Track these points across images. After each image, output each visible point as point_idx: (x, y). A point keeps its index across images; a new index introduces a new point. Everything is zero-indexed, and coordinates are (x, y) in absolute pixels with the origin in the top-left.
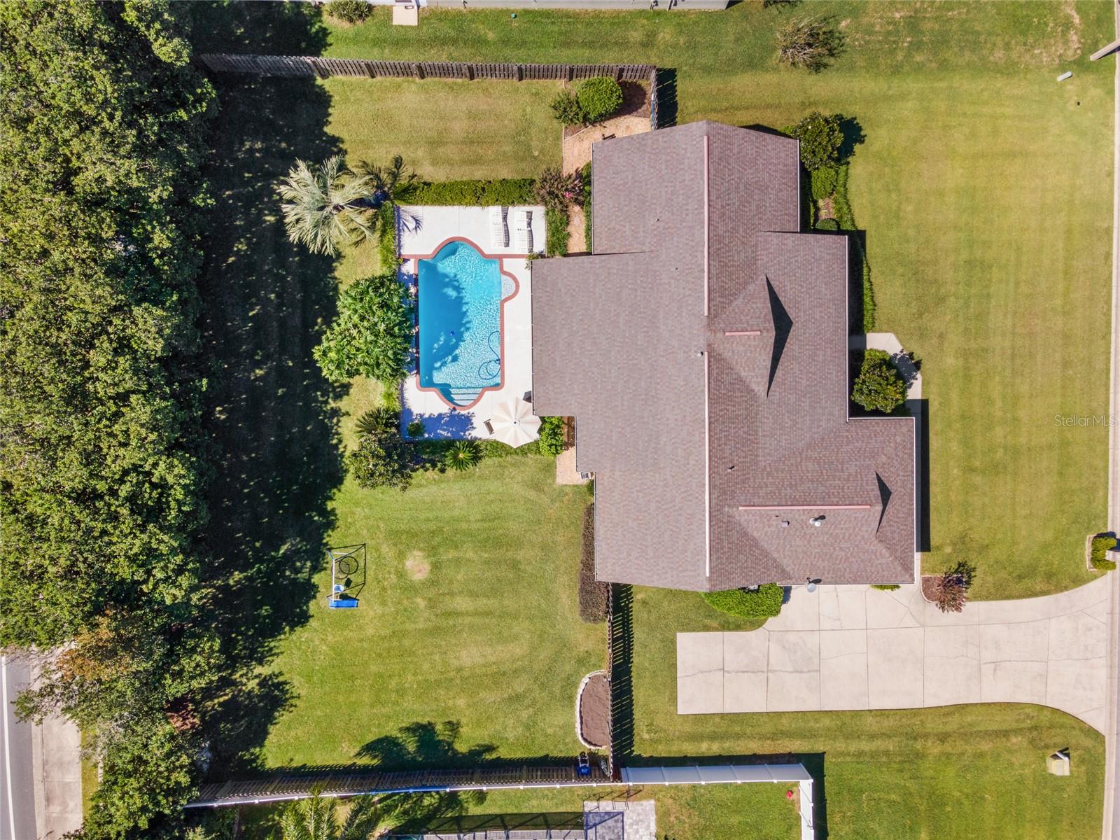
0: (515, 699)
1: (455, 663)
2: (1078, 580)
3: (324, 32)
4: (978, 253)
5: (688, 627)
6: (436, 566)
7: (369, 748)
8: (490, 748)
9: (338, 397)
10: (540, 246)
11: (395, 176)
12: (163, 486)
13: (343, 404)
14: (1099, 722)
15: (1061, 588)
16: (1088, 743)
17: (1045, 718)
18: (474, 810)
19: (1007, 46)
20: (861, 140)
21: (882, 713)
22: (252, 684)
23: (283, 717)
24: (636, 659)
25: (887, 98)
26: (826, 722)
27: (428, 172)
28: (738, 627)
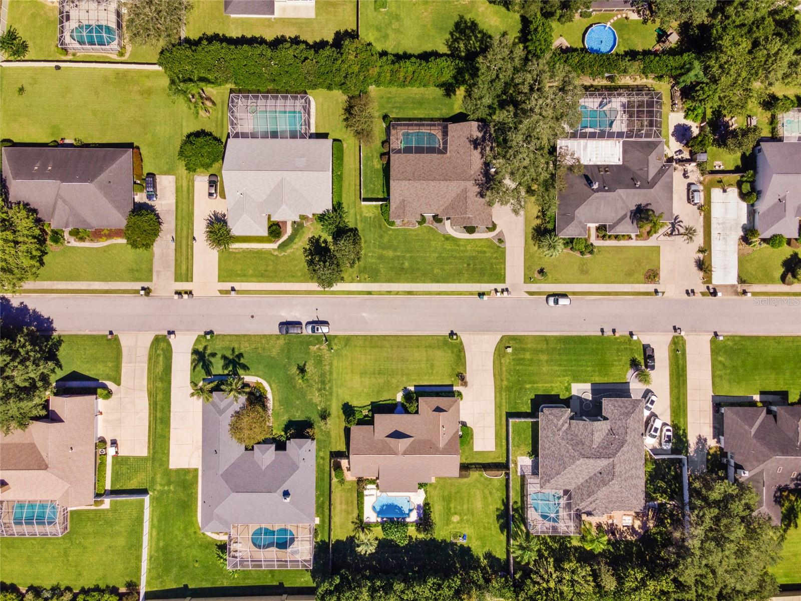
0: (490, 493)
1: (481, 509)
2: (461, 343)
3: (321, 541)
4: (377, 372)
5: (472, 448)
6: (456, 514)
7: (502, 531)
8: (503, 500)
9: (412, 538)
10: (374, 486)
11: (356, 523)
12: (434, 584)
13: (414, 537)
14: (499, 337)
15: (463, 348)
16: (504, 341)
17: (496, 352)
18: (519, 504)
19: (325, 365)
20: (348, 403)
21: (495, 397)
22: (485, 561)
23: (494, 553)
24: (481, 462)
25: (338, 395)
26: (498, 411)
27: (355, 515)
28: (472, 435)
